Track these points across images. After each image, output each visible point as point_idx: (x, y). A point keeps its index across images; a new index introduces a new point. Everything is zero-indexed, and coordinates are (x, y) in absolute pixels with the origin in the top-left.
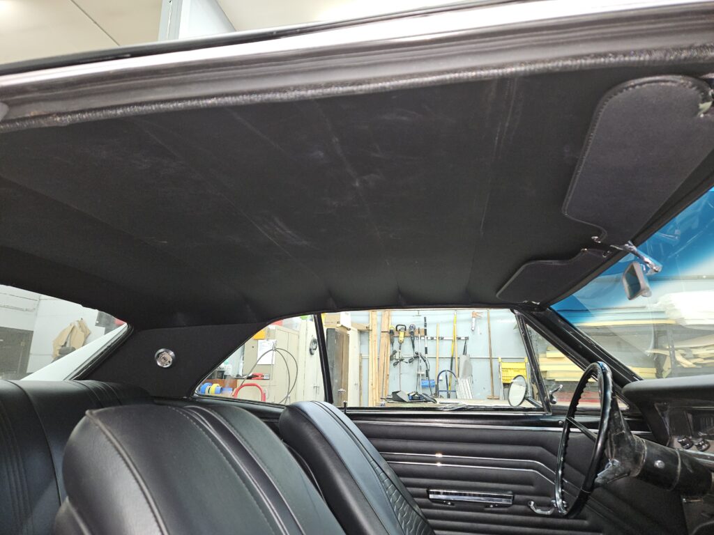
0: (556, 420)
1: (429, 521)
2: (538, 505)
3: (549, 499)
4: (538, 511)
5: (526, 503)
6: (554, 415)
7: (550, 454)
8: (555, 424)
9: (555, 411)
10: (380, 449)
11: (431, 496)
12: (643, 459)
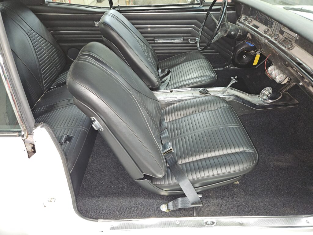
0: (203, 9)
1: (155, 51)
2: (191, 40)
3: (195, 38)
4: (191, 42)
5: (187, 40)
6: (203, 6)
7: (199, 22)
8: (203, 11)
9: (204, 5)
10: (134, 24)
11: (155, 41)
12: (229, 31)
